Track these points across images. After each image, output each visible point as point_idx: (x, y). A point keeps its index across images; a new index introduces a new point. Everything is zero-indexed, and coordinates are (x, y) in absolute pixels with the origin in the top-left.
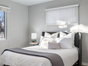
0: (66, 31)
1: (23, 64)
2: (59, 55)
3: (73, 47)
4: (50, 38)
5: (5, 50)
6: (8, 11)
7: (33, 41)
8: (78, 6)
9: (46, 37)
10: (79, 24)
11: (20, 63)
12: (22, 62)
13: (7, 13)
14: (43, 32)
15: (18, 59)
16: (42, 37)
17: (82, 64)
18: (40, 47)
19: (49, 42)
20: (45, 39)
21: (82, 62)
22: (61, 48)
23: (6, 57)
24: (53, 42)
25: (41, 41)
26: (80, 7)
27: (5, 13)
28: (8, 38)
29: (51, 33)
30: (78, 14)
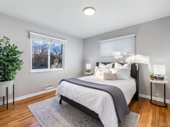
0: (122, 62)
1: (80, 97)
2: (119, 88)
3: (130, 78)
4: (105, 68)
5: (62, 80)
6: (65, 43)
7: (88, 71)
8: (135, 36)
9: (100, 68)
10: (136, 54)
11: (77, 96)
12: (79, 95)
13: (64, 45)
14: (97, 63)
15: (75, 91)
16: (96, 67)
17: (139, 96)
18: (96, 77)
19: (104, 73)
20: (100, 69)
21: (139, 94)
22: (117, 79)
23: (63, 87)
24: (109, 73)
25: (96, 71)
26: (137, 37)
27: (62, 45)
28: (65, 68)
29: (105, 64)
30: (134, 45)
